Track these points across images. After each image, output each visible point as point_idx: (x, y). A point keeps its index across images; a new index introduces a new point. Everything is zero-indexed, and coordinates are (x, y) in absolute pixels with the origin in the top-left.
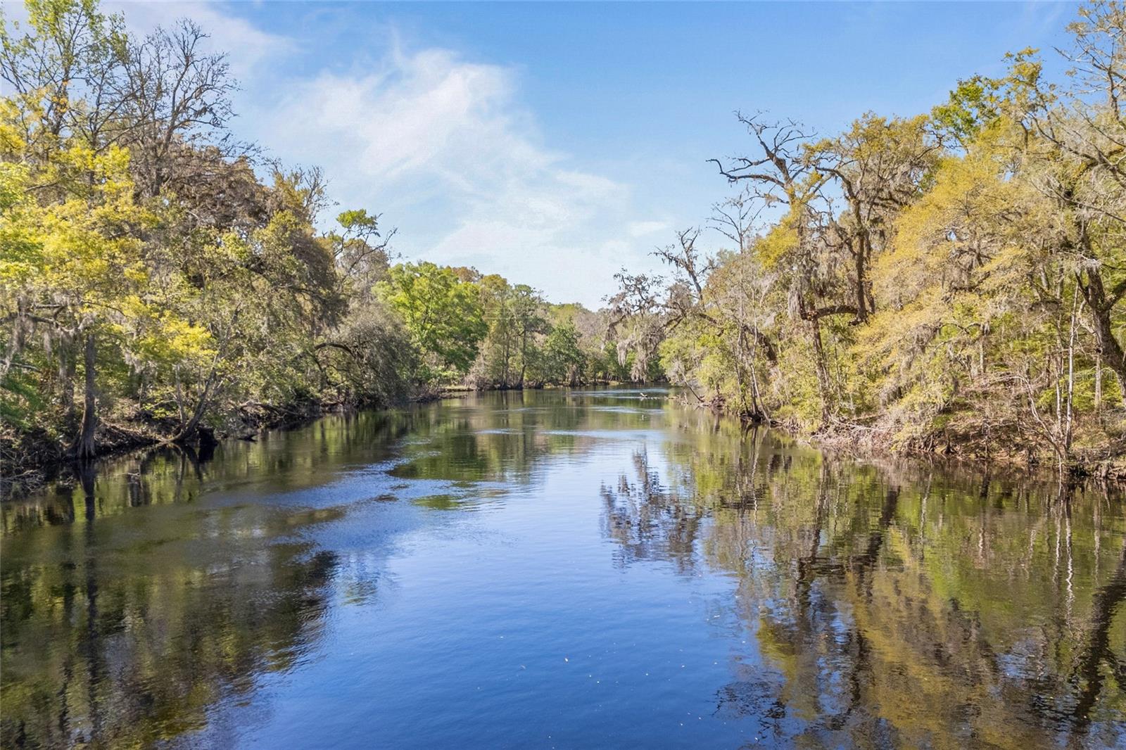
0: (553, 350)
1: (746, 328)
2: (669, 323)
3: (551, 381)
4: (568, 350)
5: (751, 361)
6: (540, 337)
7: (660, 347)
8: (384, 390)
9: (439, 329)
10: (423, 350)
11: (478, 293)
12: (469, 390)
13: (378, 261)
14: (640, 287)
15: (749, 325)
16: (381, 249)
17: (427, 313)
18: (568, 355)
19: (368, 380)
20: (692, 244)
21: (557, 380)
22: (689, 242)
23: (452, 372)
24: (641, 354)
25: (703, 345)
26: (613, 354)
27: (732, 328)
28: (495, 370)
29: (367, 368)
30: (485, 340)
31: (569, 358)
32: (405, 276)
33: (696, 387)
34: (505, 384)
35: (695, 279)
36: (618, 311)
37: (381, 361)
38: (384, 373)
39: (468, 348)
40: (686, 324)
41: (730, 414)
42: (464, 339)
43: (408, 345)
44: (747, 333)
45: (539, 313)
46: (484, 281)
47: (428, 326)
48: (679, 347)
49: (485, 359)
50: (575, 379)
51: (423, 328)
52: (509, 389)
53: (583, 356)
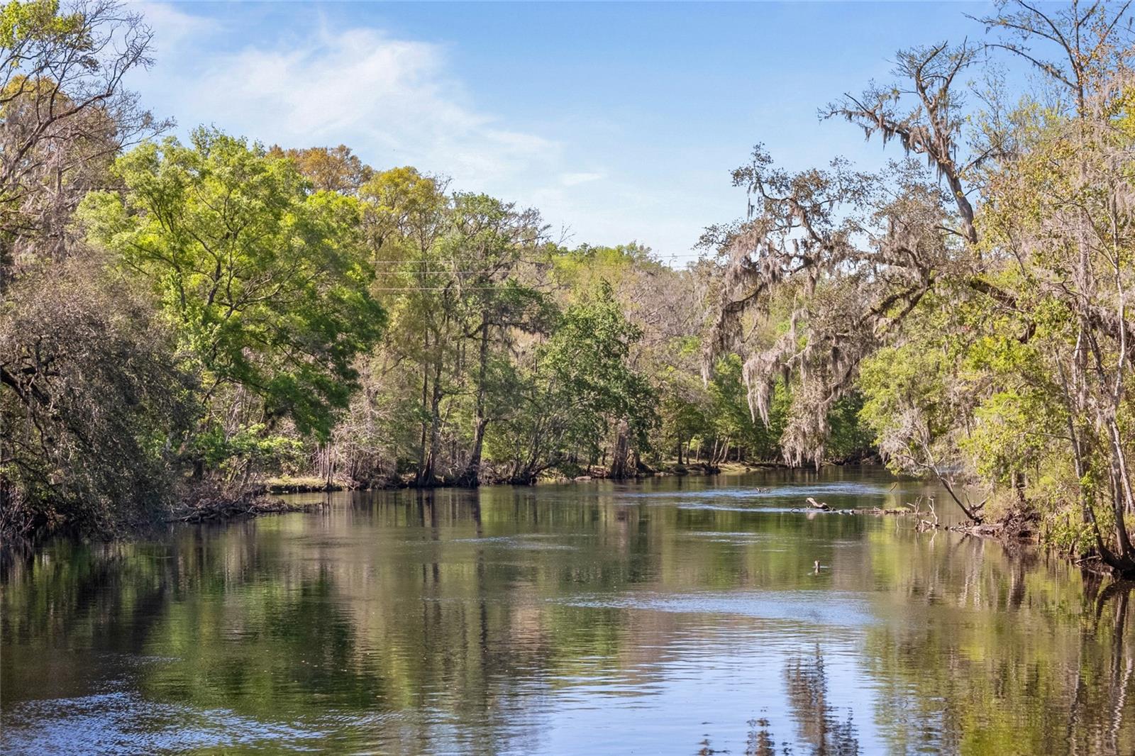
0: (565, 377)
1: (1095, 321)
2: (888, 304)
3: (557, 462)
4: (603, 376)
5: (1110, 412)
6: (525, 341)
7: (861, 370)
8: (102, 489)
9: (251, 321)
10: (207, 379)
11: (356, 221)
12: (331, 489)
13: (88, 137)
14: (807, 204)
15: (1104, 313)
16: (99, 104)
17: (218, 275)
18: (605, 391)
19: (62, 462)
20: (945, 89)
21: (574, 460)
22: (939, 84)
23: (285, 437)
24: (808, 391)
25: (977, 366)
26: (730, 387)
27: (1056, 321)
28: (403, 432)
29: (58, 431)
30: (376, 350)
31: (606, 401)
32: (159, 178)
33: (961, 481)
34: (430, 471)
35: (955, 184)
36: (746, 272)
37: (96, 410)
38: (103, 443)
39: (328, 372)
40: (931, 307)
41: (1055, 555)
42: (315, 348)
43: (167, 366)
44: (1098, 334)
45: (524, 274)
46: (372, 185)
47: (222, 313)
48: (911, 372)
49: (373, 403)
50: (623, 458)
51: (208, 318)
52: (439, 485)
53: (647, 393)
